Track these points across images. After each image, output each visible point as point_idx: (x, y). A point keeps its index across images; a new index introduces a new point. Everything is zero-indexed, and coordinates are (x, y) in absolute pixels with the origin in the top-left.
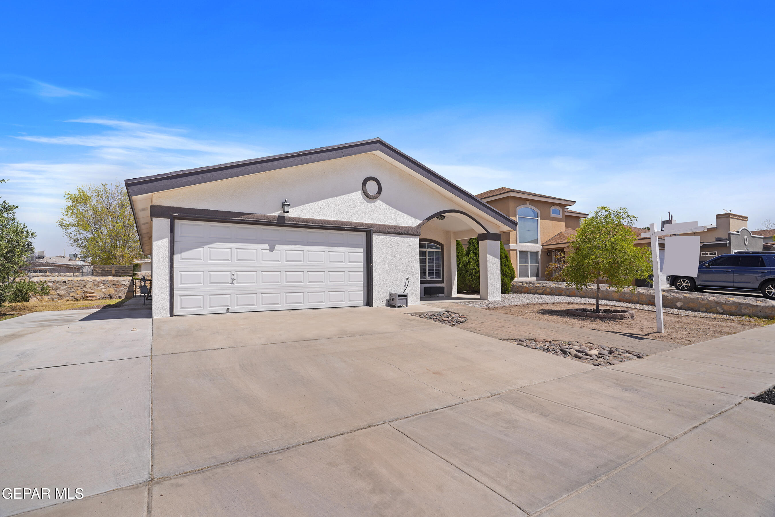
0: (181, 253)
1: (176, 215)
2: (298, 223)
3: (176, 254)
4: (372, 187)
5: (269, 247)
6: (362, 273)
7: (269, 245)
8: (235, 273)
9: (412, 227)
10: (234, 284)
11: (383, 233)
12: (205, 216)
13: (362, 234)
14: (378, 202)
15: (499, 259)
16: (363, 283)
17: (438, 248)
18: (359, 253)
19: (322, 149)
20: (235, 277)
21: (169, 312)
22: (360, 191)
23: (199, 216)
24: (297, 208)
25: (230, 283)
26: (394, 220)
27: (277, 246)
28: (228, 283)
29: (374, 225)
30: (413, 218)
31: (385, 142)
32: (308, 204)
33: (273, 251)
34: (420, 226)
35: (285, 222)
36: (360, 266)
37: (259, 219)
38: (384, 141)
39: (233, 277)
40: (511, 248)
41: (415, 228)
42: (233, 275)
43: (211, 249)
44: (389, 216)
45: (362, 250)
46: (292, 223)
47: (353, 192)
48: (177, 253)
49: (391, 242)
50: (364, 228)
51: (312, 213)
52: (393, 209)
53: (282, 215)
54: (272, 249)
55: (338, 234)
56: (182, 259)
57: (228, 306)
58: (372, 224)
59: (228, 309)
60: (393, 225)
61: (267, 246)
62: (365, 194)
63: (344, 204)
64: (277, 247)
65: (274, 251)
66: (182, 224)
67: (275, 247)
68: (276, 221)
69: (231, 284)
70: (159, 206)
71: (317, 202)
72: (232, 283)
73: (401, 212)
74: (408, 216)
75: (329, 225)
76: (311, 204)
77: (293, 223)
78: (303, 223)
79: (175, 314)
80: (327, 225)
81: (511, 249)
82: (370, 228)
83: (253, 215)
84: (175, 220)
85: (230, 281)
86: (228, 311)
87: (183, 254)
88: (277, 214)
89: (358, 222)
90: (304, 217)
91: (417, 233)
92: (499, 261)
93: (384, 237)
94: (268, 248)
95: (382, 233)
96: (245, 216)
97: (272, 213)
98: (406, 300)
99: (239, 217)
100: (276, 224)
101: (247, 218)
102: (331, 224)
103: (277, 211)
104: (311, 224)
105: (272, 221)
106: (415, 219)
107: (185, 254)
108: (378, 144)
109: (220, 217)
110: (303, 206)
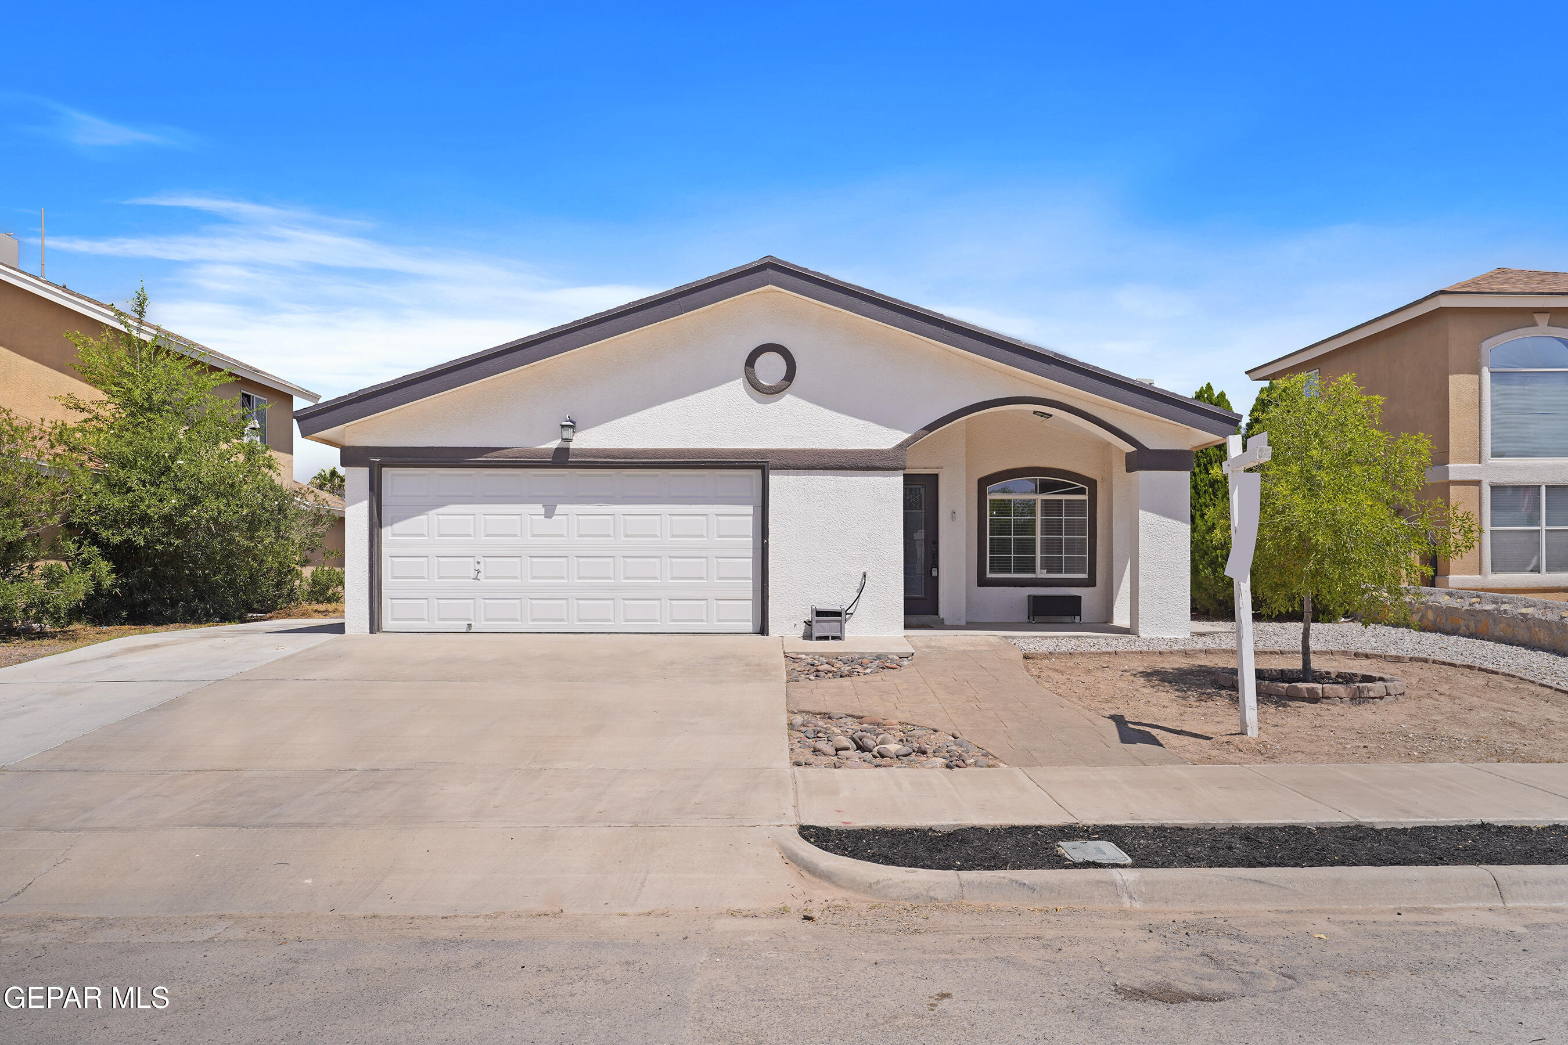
0: (391, 525)
1: (378, 460)
2: (596, 460)
3: (384, 527)
4: (770, 368)
5: (544, 509)
6: (751, 560)
7: (543, 506)
8: (481, 560)
9: (878, 450)
10: (479, 580)
11: (798, 469)
12: (424, 459)
13: (751, 473)
14: (788, 400)
15: (1185, 522)
16: (751, 581)
17: (1081, 491)
18: (745, 516)
19: (633, 305)
20: (481, 567)
21: (368, 626)
22: (741, 379)
23: (414, 459)
24: (596, 428)
25: (473, 579)
26: (829, 436)
27: (558, 506)
28: (469, 578)
29: (773, 451)
30: (884, 429)
31: (787, 263)
32: (619, 420)
33: (551, 518)
34: (903, 446)
35: (569, 460)
36: (747, 544)
37: (517, 457)
38: (783, 262)
39: (478, 567)
40: (1452, 477)
41: (889, 451)
42: (478, 563)
43: (440, 517)
44: (816, 429)
45: (749, 509)
46: (583, 460)
47: (724, 383)
48: (387, 525)
49: (820, 488)
50: (747, 460)
51: (627, 438)
52: (826, 411)
53: (564, 447)
54: (549, 514)
55: (694, 476)
56: (394, 535)
57: (470, 620)
58: (769, 450)
59: (470, 625)
60: (824, 450)
61: (539, 508)
62: (753, 384)
63: (701, 412)
64: (560, 508)
65: (554, 517)
66: (393, 475)
67: (557, 509)
68: (551, 460)
69: (474, 581)
70: (353, 447)
71: (639, 414)
72: (476, 578)
73: (849, 417)
74: (870, 424)
75: (663, 460)
76: (626, 418)
77: (586, 460)
78: (605, 460)
79: (384, 630)
80: (660, 460)
81: (1450, 479)
82: (764, 460)
83: (508, 450)
84: (383, 468)
85: (473, 574)
86: (470, 630)
87: (395, 526)
88: (555, 444)
89: (733, 448)
90: (609, 447)
91: (895, 464)
92: (1187, 528)
93: (803, 477)
94: (542, 511)
95: (796, 469)
96: (492, 454)
97: (545, 443)
98: (839, 624)
99: (481, 457)
100: (551, 464)
101: (497, 457)
102: (669, 458)
103: (554, 440)
104: (623, 460)
105: (543, 460)
106: (891, 431)
107: (398, 527)
108: (770, 271)
109: (448, 460)
110: (607, 424)
